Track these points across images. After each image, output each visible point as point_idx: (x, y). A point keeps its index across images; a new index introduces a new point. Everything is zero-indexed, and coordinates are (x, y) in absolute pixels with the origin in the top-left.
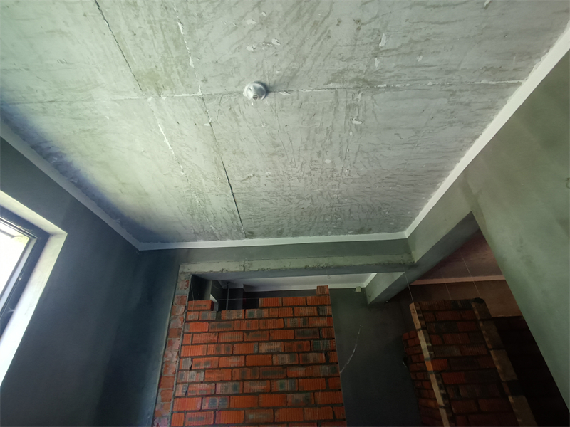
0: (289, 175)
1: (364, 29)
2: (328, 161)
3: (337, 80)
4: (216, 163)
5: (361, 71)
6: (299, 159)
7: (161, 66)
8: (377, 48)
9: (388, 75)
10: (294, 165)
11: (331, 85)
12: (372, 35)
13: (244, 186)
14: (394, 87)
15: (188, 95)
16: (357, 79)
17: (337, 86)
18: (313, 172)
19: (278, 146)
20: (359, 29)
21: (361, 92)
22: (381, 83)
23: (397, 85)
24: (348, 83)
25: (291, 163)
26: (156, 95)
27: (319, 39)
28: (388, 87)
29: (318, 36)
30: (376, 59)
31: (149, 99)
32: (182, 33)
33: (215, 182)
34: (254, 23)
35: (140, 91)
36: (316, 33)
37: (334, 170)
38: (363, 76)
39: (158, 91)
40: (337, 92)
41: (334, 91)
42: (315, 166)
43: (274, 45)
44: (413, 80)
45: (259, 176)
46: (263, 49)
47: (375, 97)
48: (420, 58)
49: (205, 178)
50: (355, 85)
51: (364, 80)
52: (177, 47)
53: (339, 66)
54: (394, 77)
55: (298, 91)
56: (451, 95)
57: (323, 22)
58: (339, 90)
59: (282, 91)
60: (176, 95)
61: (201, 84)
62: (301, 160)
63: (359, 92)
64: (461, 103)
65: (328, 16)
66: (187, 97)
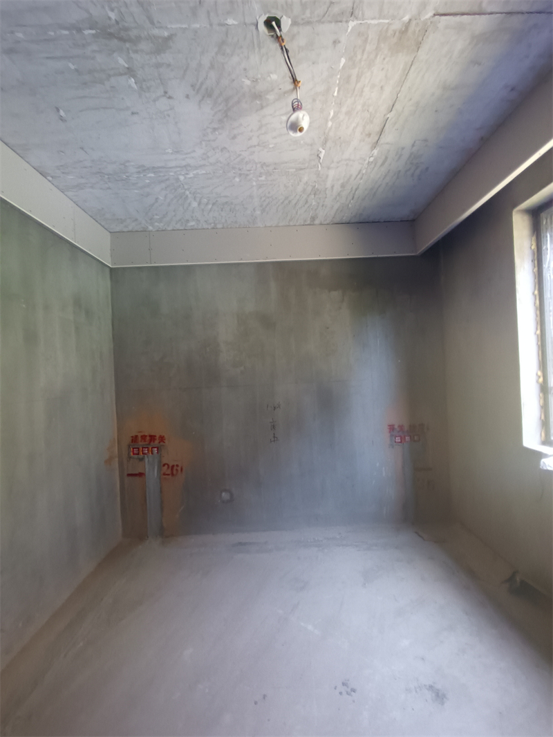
1: (160, 92)
5: (136, 52)
7: (379, 59)
8: (134, 76)
11: (166, 34)
12: (149, 88)
15: (369, 22)
20: (166, 92)
27: (202, 84)
28: (79, 30)
29: (204, 87)
30: (126, 66)
32: (337, 89)
34: (268, 97)
36: (207, 89)
38: (128, 45)
40: (152, 23)
43: (248, 79)
46: (259, 76)
48: (73, 67)
52: (349, 77)
53: (167, 57)
55: (211, 25)
57: (203, 97)
59: (234, 25)
60: (387, 21)
61: (343, 39)
63: (117, 22)
65: (200, 101)
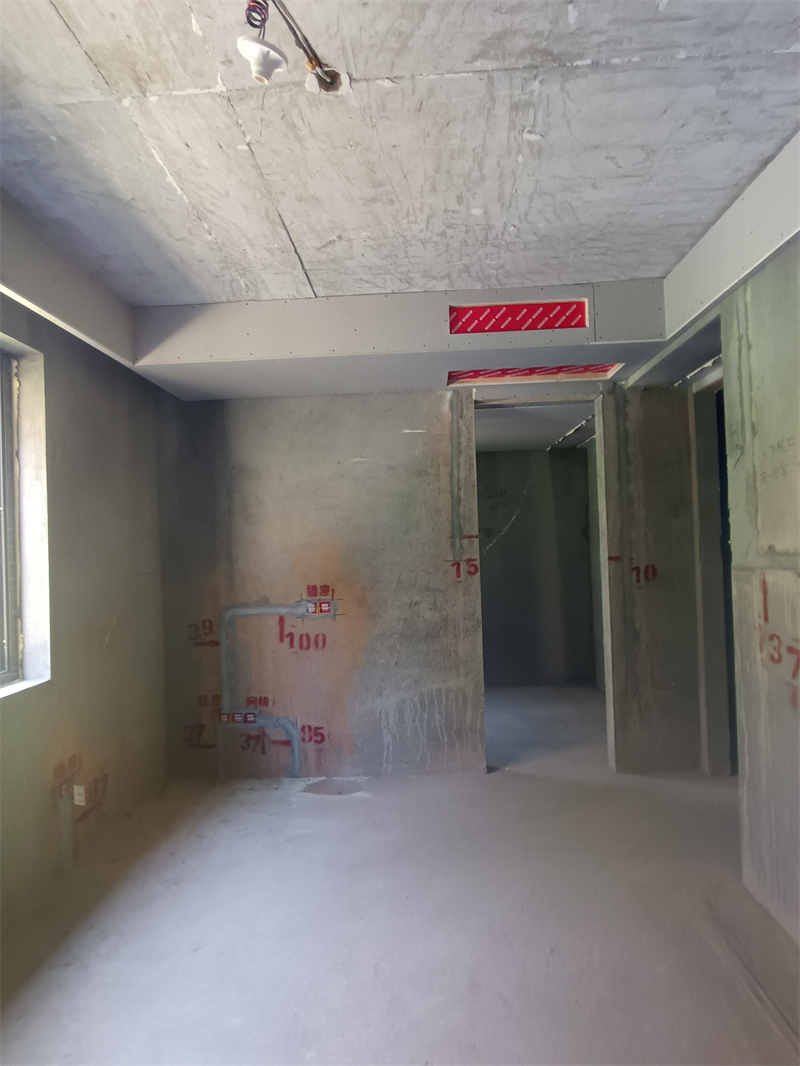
0: (404, 237)
2: (477, 212)
3: (492, 53)
4: (268, 218)
5: (539, 34)
6: (422, 209)
7: (137, 34)
9: (596, 39)
10: (412, 218)
11: (478, 64)
13: (323, 257)
14: (609, 66)
15: (198, 91)
16: (533, 51)
17: (490, 65)
18: (450, 232)
19: (381, 185)
21: (541, 77)
22: (581, 57)
23: (615, 61)
24: (513, 60)
25: (408, 215)
26: (137, 92)
28: (595, 65)
30: (570, 7)
31: (126, 102)
33: (271, 251)
35: (105, 85)
37: (489, 228)
38: (544, 44)
39: (140, 86)
40: (491, 80)
41: (485, 76)
42: (452, 221)
44: (647, 49)
45: (349, 240)
47: (569, 86)
48: (664, 3)
49: (252, 245)
50: (527, 61)
51: (546, 53)
53: (493, 24)
54: (607, 43)
55: (413, 77)
56: (723, 78)
58: (495, 75)
59: (382, 79)
60: (175, 93)
61: (221, 68)
62: (427, 210)
63: (535, 78)
64: (743, 95)
66: (197, 95)
